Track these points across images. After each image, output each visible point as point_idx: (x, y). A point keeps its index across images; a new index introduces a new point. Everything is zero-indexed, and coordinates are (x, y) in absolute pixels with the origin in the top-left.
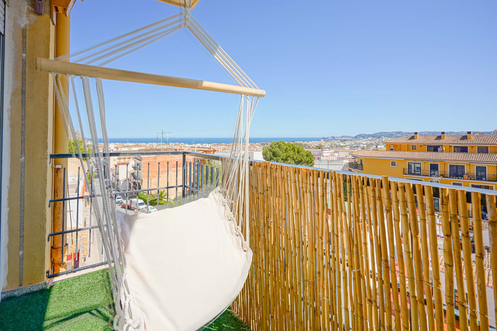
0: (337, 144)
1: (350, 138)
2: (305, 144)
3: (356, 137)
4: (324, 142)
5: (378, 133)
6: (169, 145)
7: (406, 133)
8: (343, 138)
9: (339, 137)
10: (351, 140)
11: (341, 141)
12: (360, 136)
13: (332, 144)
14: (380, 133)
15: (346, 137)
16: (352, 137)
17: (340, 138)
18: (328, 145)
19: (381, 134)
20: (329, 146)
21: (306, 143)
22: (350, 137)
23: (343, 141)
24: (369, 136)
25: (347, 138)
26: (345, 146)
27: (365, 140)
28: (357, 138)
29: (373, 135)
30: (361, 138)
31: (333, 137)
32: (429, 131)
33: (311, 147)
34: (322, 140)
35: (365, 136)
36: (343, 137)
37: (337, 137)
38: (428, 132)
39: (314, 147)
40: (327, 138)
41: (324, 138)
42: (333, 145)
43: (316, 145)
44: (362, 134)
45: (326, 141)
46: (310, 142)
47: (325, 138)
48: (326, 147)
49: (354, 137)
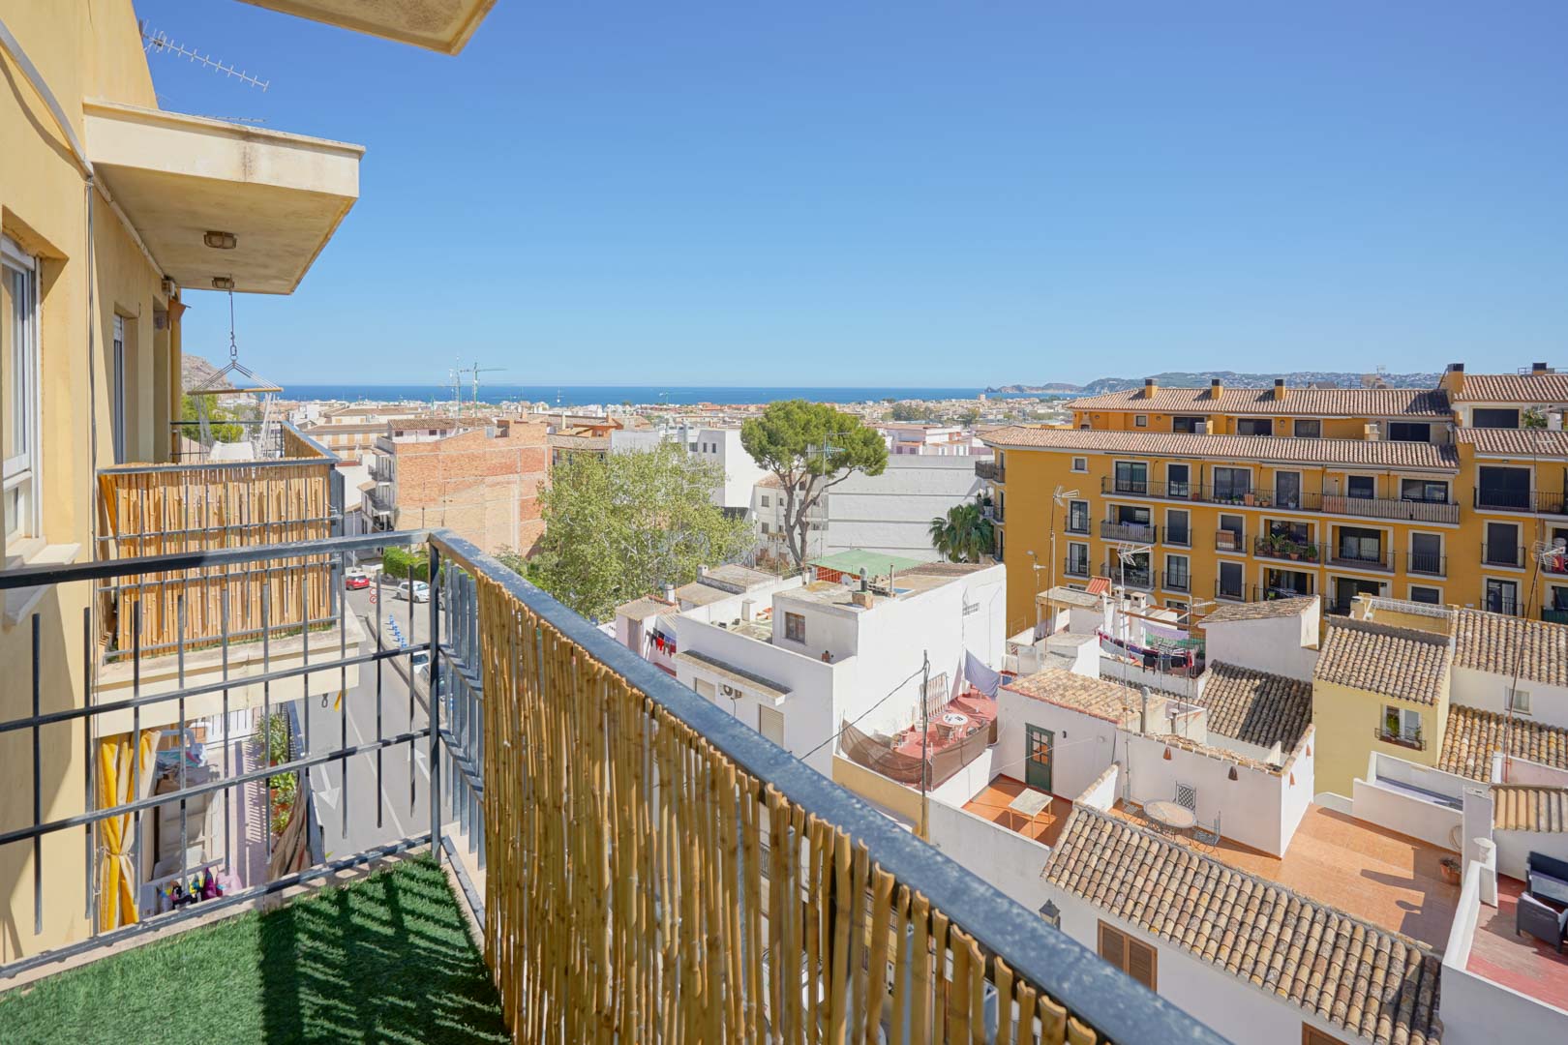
0: (1028, 409)
1: (1071, 390)
2: (927, 408)
3: (1091, 388)
4: (987, 404)
6: (501, 408)
7: (1244, 375)
8: (1050, 392)
9: (1037, 389)
11: (1042, 401)
12: (1102, 383)
13: (1011, 410)
14: (1164, 376)
15: (1058, 386)
17: (1038, 391)
18: (999, 413)
19: (1166, 380)
20: (1001, 417)
21: (930, 405)
22: (1071, 387)
23: (1047, 401)
24: (1132, 383)
25: (1061, 392)
26: (1050, 417)
28: (1094, 390)
31: (1019, 388)
32: (1315, 371)
33: (945, 418)
34: (983, 396)
35: (1118, 383)
36: (1048, 386)
37: (1032, 388)
38: (1313, 375)
39: (956, 417)
40: (1000, 390)
41: (989, 391)
42: (1015, 413)
43: (960, 411)
44: (1109, 380)
45: (994, 399)
46: (944, 403)
47: (993, 391)
48: (990, 417)
49: (1085, 389)
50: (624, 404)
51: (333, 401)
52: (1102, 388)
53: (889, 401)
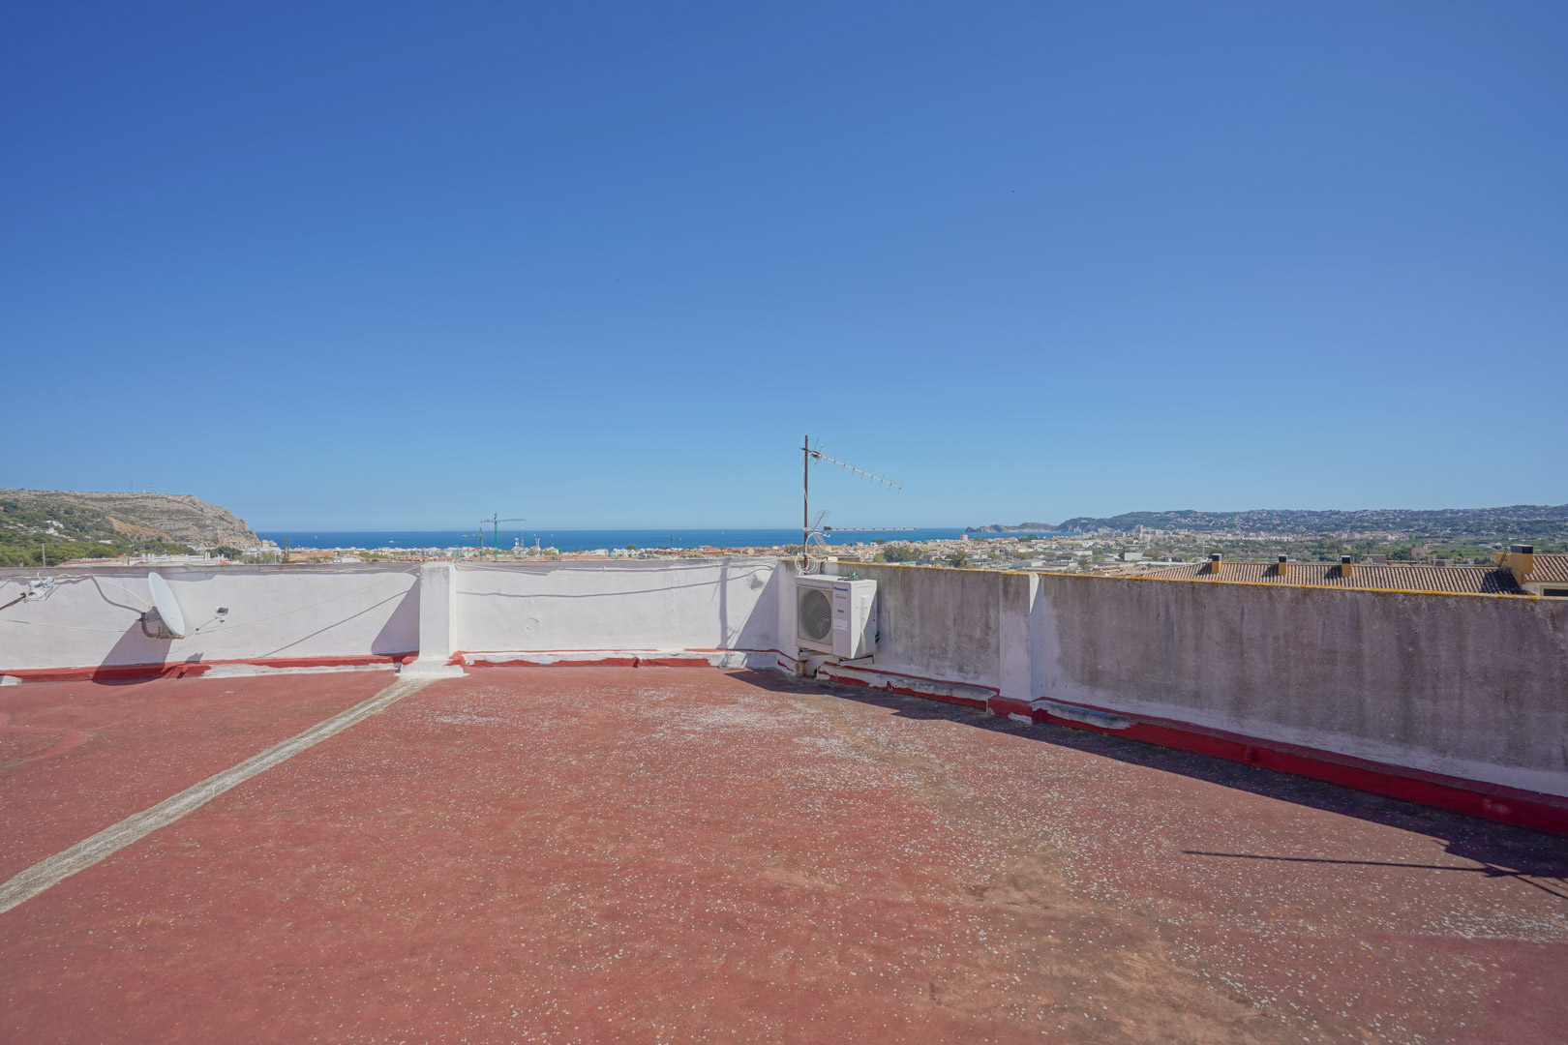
0: (1010, 549)
1: (1046, 529)
2: (916, 550)
3: (1064, 527)
4: (971, 544)
5: (1125, 515)
6: (513, 553)
7: (1205, 514)
8: (1026, 531)
9: (1014, 528)
10: (1049, 537)
11: (1020, 540)
12: (1074, 522)
13: (994, 549)
14: (1132, 514)
15: (1033, 526)
16: (1052, 528)
17: (1016, 531)
18: (983, 553)
19: (1133, 519)
20: (985, 557)
21: (918, 545)
22: (1045, 526)
23: (1026, 540)
24: (1101, 523)
25: (1036, 531)
26: (1031, 556)
27: (1089, 535)
28: (1067, 530)
29: (1110, 520)
30: (1078, 529)
31: (996, 528)
32: (1271, 509)
33: (933, 558)
34: (966, 537)
35: (1088, 524)
36: (1024, 526)
37: (1008, 528)
38: (1269, 512)
39: (943, 557)
40: (979, 530)
41: (969, 531)
42: (997, 552)
43: (947, 551)
44: (1081, 519)
45: (976, 539)
46: (931, 544)
47: (972, 530)
48: (975, 557)
49: (1058, 528)
50: (629, 548)
51: (353, 548)
52: (1075, 527)
53: (880, 542)
